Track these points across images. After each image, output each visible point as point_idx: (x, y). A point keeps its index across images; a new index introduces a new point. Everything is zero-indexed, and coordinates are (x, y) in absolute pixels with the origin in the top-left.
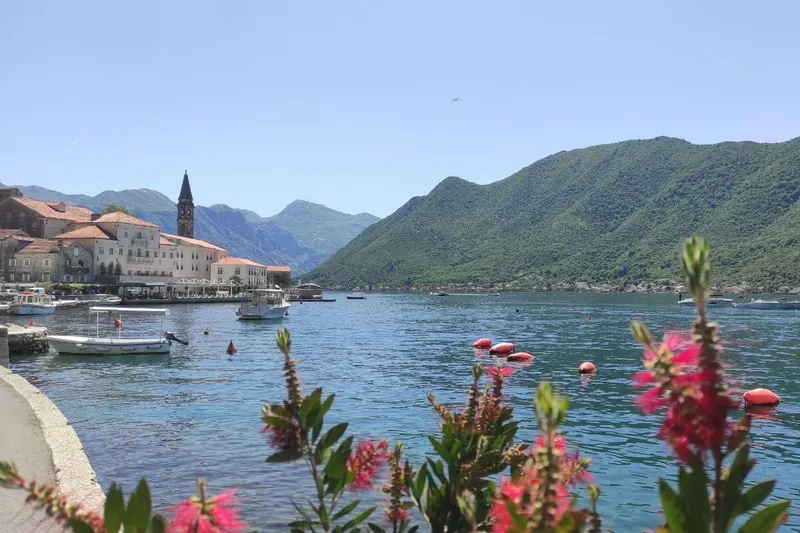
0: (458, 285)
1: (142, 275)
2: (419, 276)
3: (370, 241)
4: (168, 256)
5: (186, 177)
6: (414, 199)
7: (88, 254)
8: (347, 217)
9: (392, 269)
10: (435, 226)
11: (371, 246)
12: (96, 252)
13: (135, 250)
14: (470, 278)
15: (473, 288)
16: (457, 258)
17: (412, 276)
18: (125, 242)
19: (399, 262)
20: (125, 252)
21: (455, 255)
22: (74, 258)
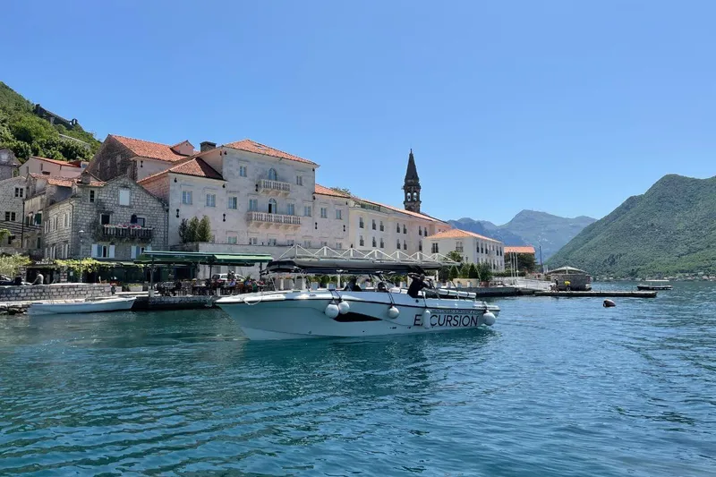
0: (687, 275)
1: (279, 246)
2: (642, 267)
3: (591, 238)
4: (331, 215)
5: (411, 156)
6: (631, 198)
7: (153, 204)
8: (566, 221)
9: (613, 262)
10: (655, 221)
11: (592, 243)
12: (175, 202)
13: (263, 200)
14: (700, 268)
15: (705, 277)
16: (681, 249)
17: (635, 268)
18: (240, 185)
19: (621, 255)
20: (243, 205)
21: (680, 246)
22: (118, 210)
